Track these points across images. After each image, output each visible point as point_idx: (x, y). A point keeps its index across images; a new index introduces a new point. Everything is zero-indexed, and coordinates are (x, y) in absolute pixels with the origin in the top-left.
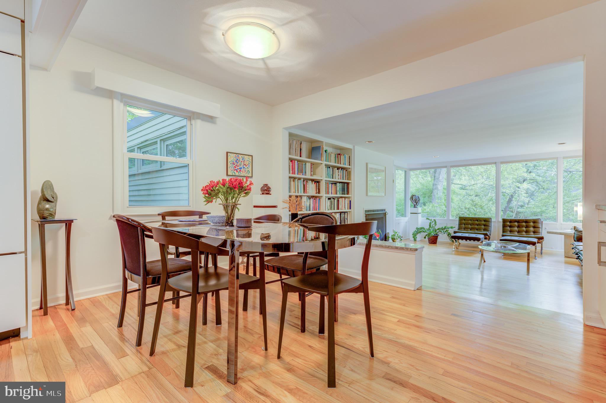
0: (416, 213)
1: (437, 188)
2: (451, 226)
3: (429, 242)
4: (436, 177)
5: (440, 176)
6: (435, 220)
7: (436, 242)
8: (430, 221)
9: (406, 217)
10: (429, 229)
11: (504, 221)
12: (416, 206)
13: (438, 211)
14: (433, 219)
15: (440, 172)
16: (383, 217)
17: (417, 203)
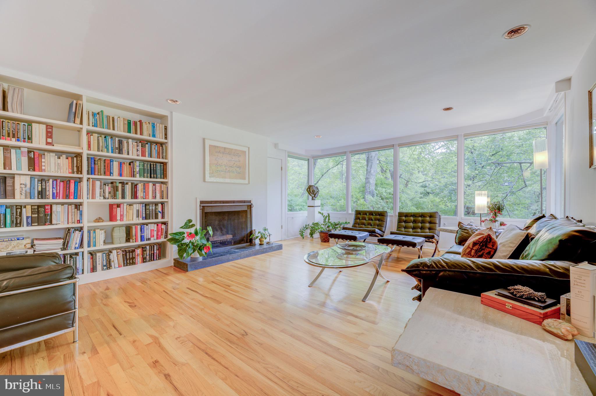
0: (313, 207)
3: (321, 241)
4: (368, 171)
5: (372, 169)
6: (328, 214)
7: (328, 240)
8: (322, 216)
11: (401, 215)
12: (314, 198)
16: (247, 210)
17: (315, 195)
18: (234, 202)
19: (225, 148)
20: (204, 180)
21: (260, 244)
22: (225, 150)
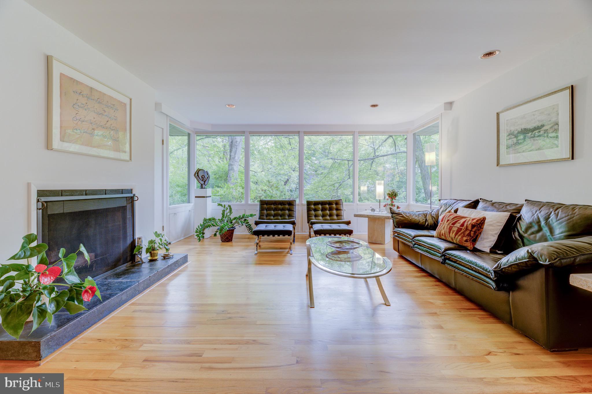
0: (204, 197)
1: (232, 169)
2: (251, 213)
3: (221, 241)
4: (231, 157)
6: (230, 206)
7: (232, 238)
8: (223, 208)
9: (189, 203)
10: (222, 221)
11: (309, 203)
12: (204, 186)
13: (234, 194)
14: (227, 204)
15: (236, 152)
16: (126, 206)
17: (205, 182)
18: (105, 192)
19: (91, 88)
20: (48, 145)
21: (151, 261)
22: (91, 92)
